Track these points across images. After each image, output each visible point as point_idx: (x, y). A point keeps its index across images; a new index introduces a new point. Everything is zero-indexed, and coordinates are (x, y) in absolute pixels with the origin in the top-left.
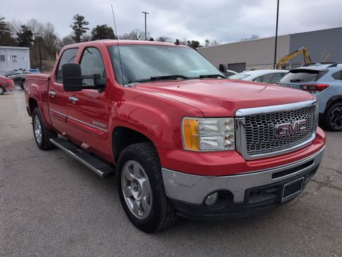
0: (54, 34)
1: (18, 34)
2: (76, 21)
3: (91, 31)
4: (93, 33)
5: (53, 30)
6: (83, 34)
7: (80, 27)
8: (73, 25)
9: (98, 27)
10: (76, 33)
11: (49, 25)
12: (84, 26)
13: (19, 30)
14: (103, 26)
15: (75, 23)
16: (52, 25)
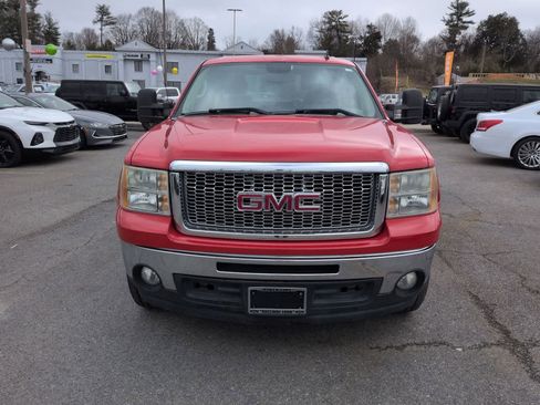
0: (415, 34)
1: (361, 38)
2: (453, 11)
3: (476, 26)
4: (479, 29)
5: (414, 29)
6: (463, 32)
7: (459, 19)
8: (448, 18)
9: (490, 18)
10: (450, 31)
11: (409, 20)
12: (465, 19)
13: (363, 31)
14: (501, 16)
15: (452, 15)
16: (414, 21)
